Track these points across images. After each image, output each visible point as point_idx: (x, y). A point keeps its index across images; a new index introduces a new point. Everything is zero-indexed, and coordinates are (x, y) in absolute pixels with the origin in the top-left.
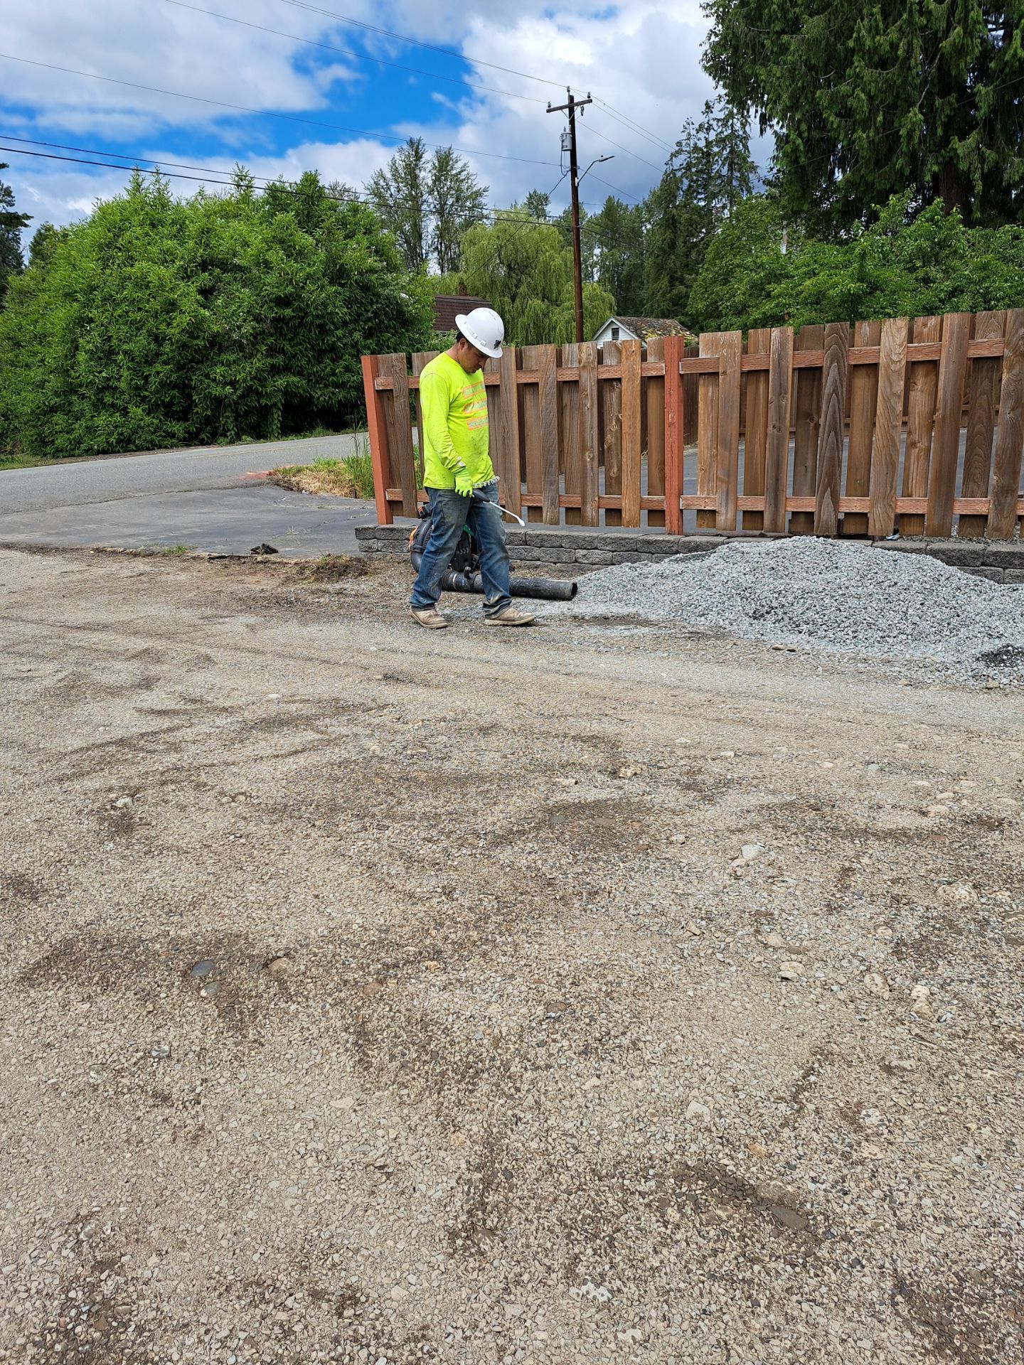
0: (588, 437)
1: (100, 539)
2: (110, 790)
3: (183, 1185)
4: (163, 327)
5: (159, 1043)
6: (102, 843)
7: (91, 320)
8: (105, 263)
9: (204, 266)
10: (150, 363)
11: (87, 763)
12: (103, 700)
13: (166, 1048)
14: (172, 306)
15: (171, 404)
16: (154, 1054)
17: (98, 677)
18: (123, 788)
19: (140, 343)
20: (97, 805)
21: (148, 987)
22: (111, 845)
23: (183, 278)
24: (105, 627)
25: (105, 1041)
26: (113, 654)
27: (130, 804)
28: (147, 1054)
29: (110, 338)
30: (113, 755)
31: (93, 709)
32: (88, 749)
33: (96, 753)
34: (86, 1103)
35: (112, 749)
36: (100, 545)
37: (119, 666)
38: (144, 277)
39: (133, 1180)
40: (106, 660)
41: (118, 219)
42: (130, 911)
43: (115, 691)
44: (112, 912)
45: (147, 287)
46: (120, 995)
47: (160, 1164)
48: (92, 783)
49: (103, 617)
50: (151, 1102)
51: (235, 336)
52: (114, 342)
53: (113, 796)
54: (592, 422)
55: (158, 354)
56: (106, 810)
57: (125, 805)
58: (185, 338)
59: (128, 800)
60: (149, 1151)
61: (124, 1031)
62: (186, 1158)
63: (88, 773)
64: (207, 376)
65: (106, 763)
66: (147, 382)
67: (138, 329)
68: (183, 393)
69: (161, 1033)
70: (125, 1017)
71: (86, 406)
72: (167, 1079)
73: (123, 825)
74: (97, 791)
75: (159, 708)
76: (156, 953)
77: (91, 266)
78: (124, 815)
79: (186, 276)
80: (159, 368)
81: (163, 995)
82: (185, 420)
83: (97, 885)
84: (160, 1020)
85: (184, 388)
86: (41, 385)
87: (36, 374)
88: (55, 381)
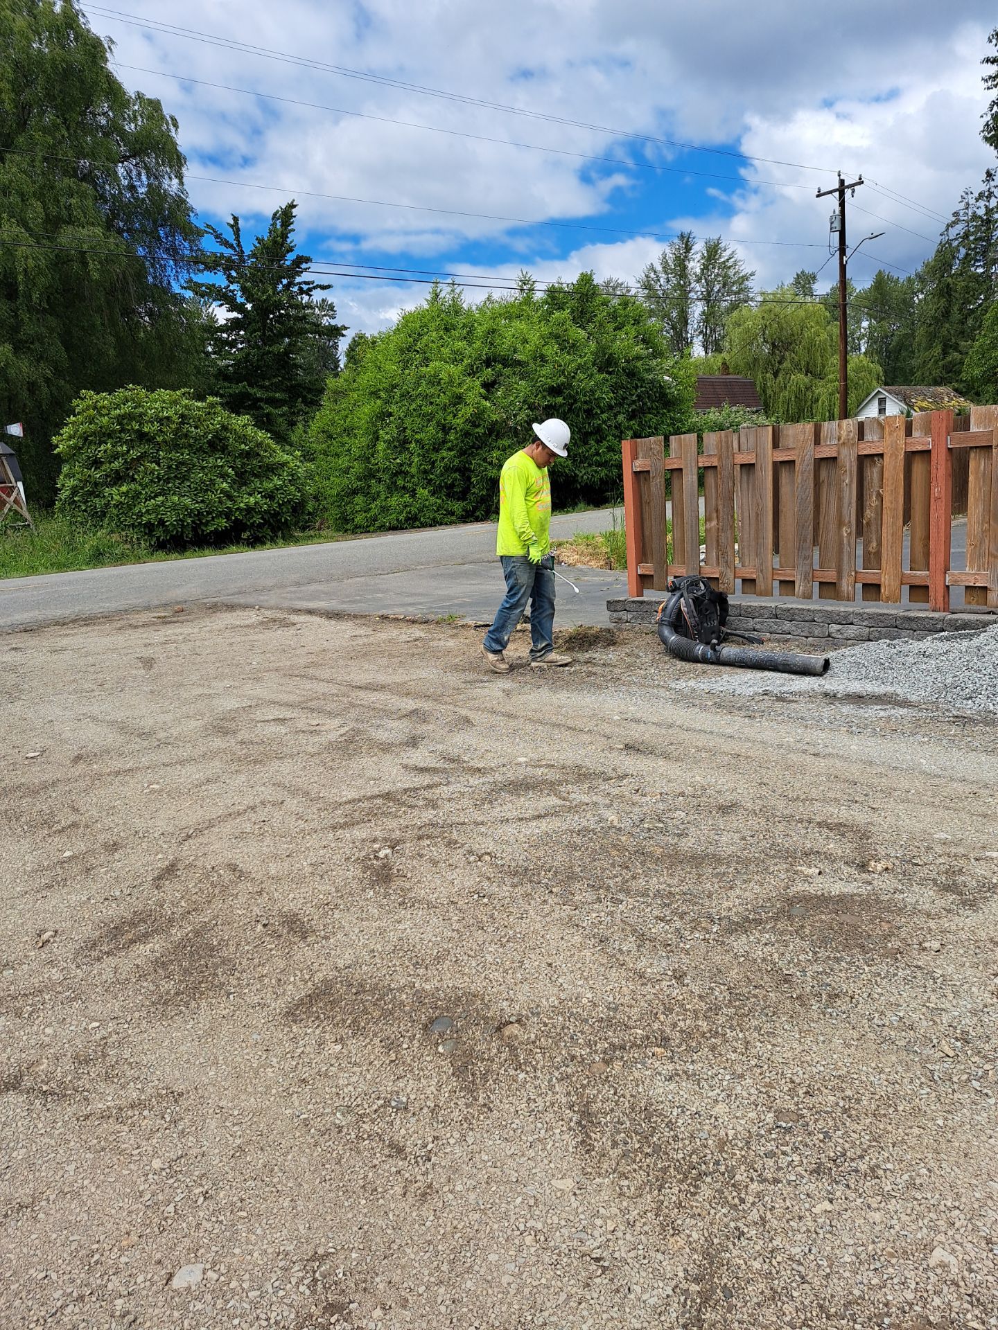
0: (845, 511)
1: (385, 607)
2: (375, 841)
3: (409, 1241)
4: (450, 417)
5: (398, 1093)
6: (364, 890)
7: (390, 415)
8: (406, 364)
9: (488, 363)
10: (436, 450)
11: (357, 813)
12: (376, 755)
13: (404, 1100)
14: (459, 399)
15: (452, 485)
16: (393, 1104)
17: (373, 733)
18: (385, 839)
19: (430, 433)
20: (363, 853)
21: (393, 1036)
22: (372, 893)
23: (469, 375)
24: (380, 688)
25: (352, 1084)
26: (387, 713)
27: (390, 855)
28: (387, 1103)
29: (405, 429)
30: (380, 808)
31: (366, 763)
32: (360, 800)
33: (366, 804)
34: (331, 1143)
35: (379, 801)
36: (385, 612)
37: (392, 724)
38: (436, 375)
39: (366, 1227)
40: (381, 718)
41: (418, 325)
42: (383, 959)
43: (386, 748)
44: (367, 958)
45: (439, 383)
46: (368, 1040)
47: (391, 1215)
48: (359, 833)
49: (382, 678)
50: (386, 1151)
51: (511, 423)
52: (409, 432)
53: (376, 846)
54: (850, 498)
55: (444, 442)
56: (370, 859)
57: (386, 856)
58: (468, 427)
59: (389, 851)
60: (381, 1201)
61: (369, 1076)
62: (414, 1214)
63: (358, 823)
64: (485, 460)
65: (373, 814)
66: (433, 467)
67: (429, 421)
68: (464, 475)
69: (401, 1084)
70: (371, 1063)
71: (381, 488)
72: (403, 1131)
73: (383, 875)
74: (363, 840)
75: (421, 765)
76: (402, 1003)
77: (393, 367)
78: (384, 866)
79: (472, 372)
80: (444, 453)
81: (405, 1046)
82: (464, 499)
83: (357, 931)
84: (400, 1071)
85: (465, 471)
86: (347, 471)
87: (343, 462)
88: (358, 468)
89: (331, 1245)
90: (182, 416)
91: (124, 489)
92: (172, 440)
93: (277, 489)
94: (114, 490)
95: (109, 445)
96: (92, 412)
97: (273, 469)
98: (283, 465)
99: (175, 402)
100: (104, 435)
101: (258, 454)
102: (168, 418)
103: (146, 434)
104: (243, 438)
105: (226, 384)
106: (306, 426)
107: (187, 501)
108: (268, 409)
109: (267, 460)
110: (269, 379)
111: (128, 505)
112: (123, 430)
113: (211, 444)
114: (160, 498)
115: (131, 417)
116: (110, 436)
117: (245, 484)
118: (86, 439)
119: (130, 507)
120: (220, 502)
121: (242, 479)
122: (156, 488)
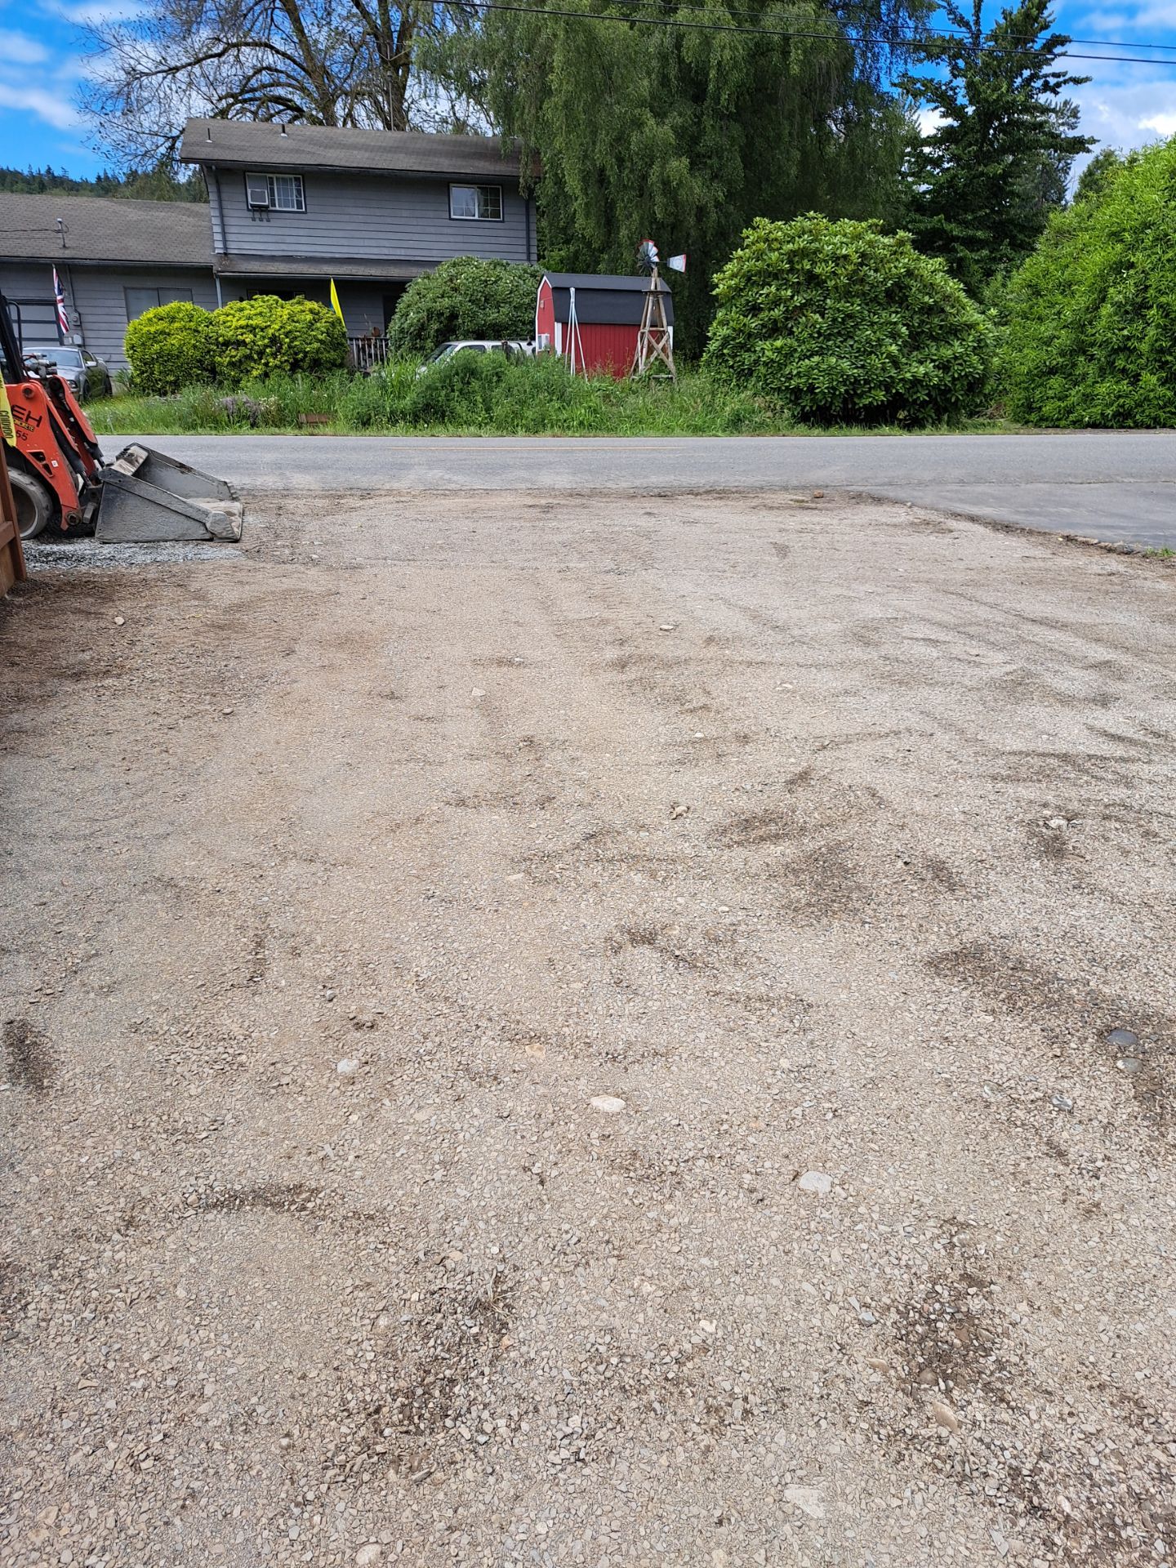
1: (1072, 525)
2: (1045, 805)
3: (1067, 1252)
5: (1061, 1092)
6: (1028, 858)
7: (1131, 265)
11: (1024, 769)
12: (1051, 706)
13: (1070, 1102)
16: (1055, 1102)
17: (1048, 678)
18: (1058, 807)
20: (1029, 816)
21: (1058, 1030)
22: (1038, 864)
24: (1063, 626)
25: (1006, 1063)
26: (1070, 659)
27: (1064, 828)
28: (1047, 1098)
30: (1054, 769)
31: (1039, 713)
32: (1028, 755)
33: (1036, 762)
34: (976, 1114)
35: (1054, 762)
36: (1072, 532)
37: (1073, 672)
39: (1015, 1217)
40: (1060, 663)
42: (1049, 942)
43: (1066, 700)
44: (1029, 934)
46: (1025, 1024)
47: (1046, 1216)
48: (1027, 792)
49: (1064, 614)
50: (1044, 1148)
52: (1151, 293)
53: (1047, 812)
56: (1038, 825)
57: (1059, 827)
59: (1063, 822)
60: (1034, 1197)
61: (1025, 1062)
62: (1075, 1227)
63: (1024, 780)
65: (1043, 775)
69: (1066, 1084)
70: (1028, 1049)
71: (1091, 368)
72: (1065, 1135)
73: (1054, 848)
74: (1031, 802)
75: (1113, 731)
76: (1071, 997)
78: (1056, 838)
81: (1073, 1045)
83: (1017, 901)
84: (1066, 1070)
86: (1048, 342)
87: (1046, 328)
88: (1065, 338)
89: (972, 1217)
90: (863, 255)
91: (778, 343)
92: (845, 286)
93: (956, 358)
94: (767, 345)
95: (773, 289)
96: (763, 246)
97: (955, 332)
98: (971, 326)
99: (858, 237)
100: (771, 275)
101: (943, 311)
102: (845, 257)
103: (817, 276)
104: (930, 289)
105: (918, 217)
106: (1008, 277)
107: (845, 364)
108: (962, 252)
109: (952, 319)
110: (973, 212)
111: (779, 364)
112: (792, 270)
113: (889, 293)
114: (816, 359)
115: (803, 253)
116: (776, 276)
117: (917, 348)
118: (749, 279)
119: (781, 366)
120: (884, 369)
121: (915, 342)
122: (814, 346)
